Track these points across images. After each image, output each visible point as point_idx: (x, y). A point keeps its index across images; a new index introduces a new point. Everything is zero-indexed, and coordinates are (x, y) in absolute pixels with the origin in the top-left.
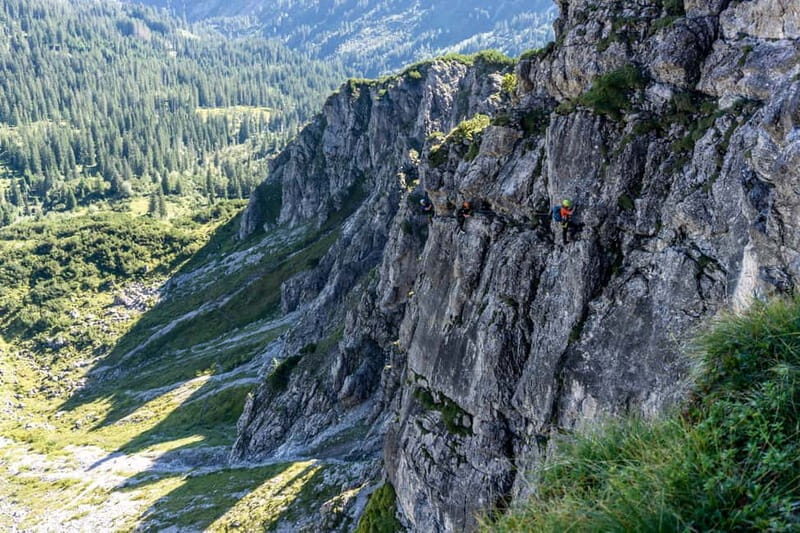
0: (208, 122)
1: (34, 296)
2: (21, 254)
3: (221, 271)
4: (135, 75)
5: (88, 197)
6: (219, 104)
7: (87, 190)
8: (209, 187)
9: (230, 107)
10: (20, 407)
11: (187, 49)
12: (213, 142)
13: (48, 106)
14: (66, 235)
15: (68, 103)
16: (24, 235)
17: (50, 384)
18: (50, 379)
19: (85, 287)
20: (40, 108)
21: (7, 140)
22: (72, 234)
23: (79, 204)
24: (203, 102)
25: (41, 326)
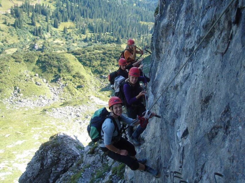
0: (143, 26)
1: (101, 64)
2: (99, 53)
3: (148, 67)
4: (125, 9)
5: (110, 42)
6: (146, 21)
7: (111, 40)
8: (142, 44)
9: (149, 22)
10: (96, 90)
11: (139, 4)
12: (143, 32)
13: (101, 15)
14: (110, 51)
15: (107, 15)
16: (100, 49)
17: (103, 86)
18: (103, 85)
19: (113, 64)
20: (99, 15)
21: (91, 23)
22: (111, 51)
23: (108, 43)
24: (142, 20)
25: (102, 72)
